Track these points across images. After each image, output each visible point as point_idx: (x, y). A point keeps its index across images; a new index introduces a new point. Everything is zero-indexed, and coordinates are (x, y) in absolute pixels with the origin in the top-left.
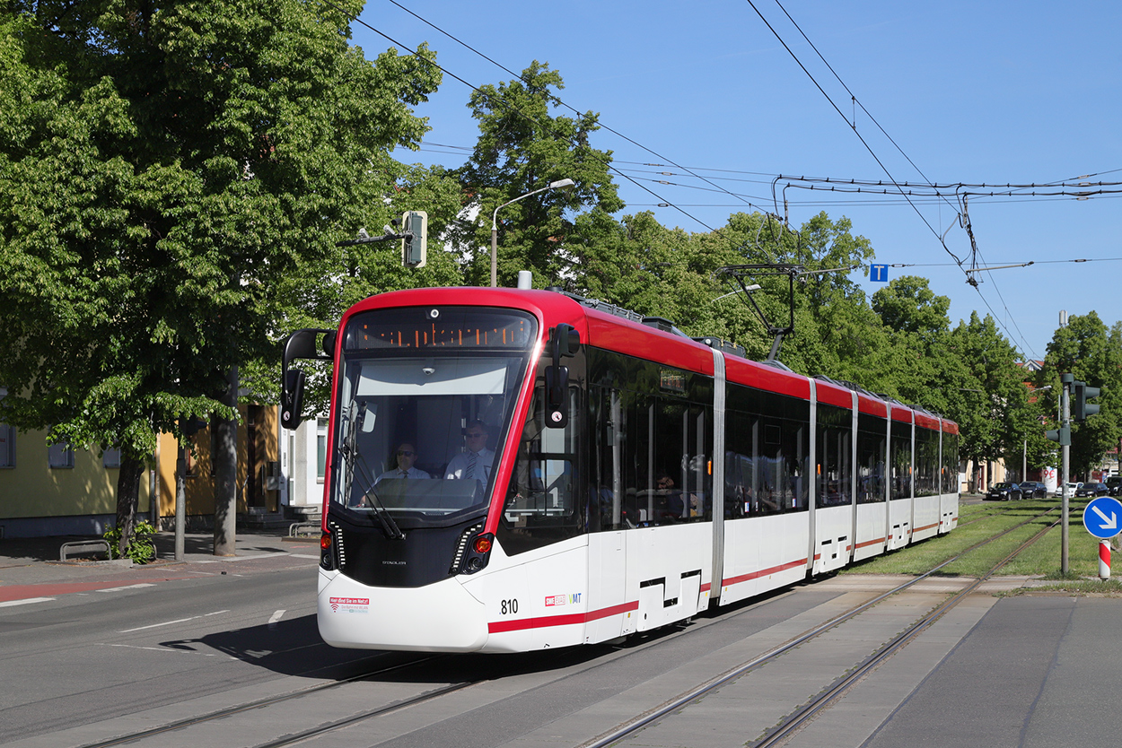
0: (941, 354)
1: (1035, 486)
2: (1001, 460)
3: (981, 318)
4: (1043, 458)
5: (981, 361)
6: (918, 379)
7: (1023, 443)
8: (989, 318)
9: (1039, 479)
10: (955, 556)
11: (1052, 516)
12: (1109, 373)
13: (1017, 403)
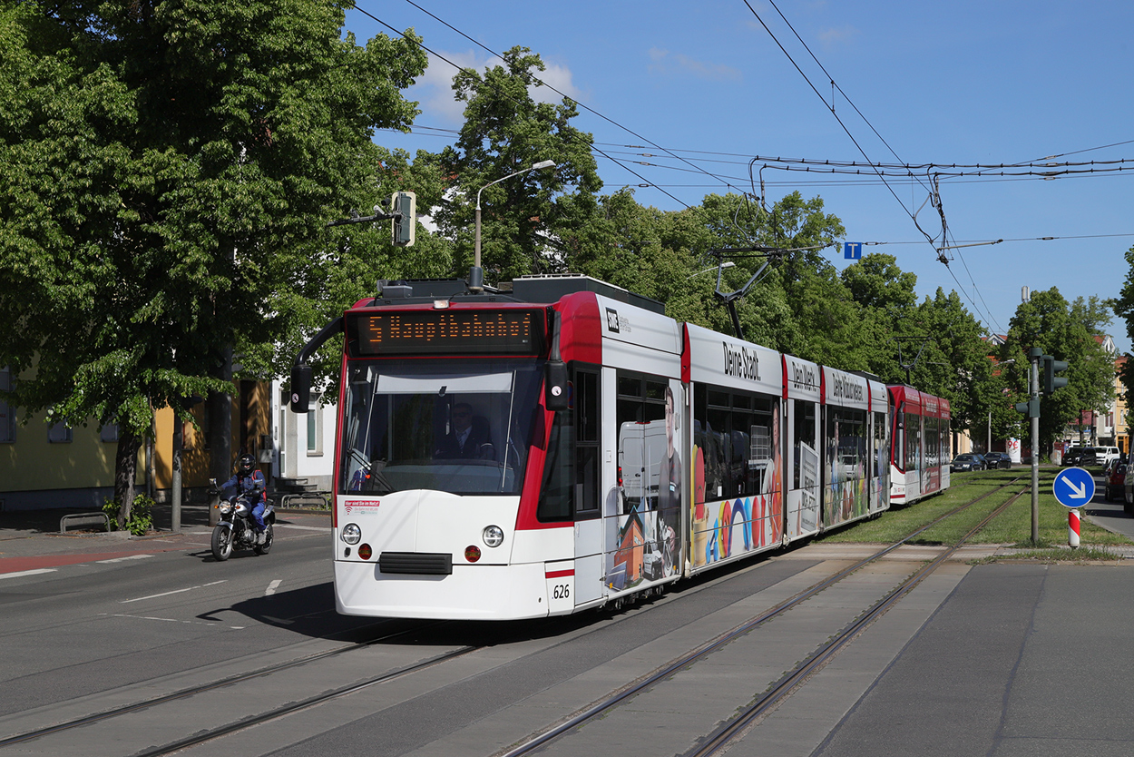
0: (909, 329)
1: (1000, 457)
2: (967, 431)
3: (947, 294)
4: (1008, 429)
5: (948, 335)
6: (885, 353)
7: (988, 415)
8: (954, 294)
9: (1004, 450)
10: (927, 525)
11: (1018, 485)
12: (1069, 346)
13: (982, 375)
